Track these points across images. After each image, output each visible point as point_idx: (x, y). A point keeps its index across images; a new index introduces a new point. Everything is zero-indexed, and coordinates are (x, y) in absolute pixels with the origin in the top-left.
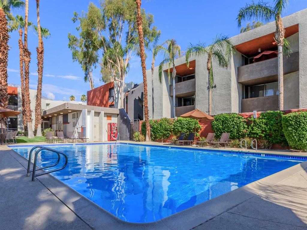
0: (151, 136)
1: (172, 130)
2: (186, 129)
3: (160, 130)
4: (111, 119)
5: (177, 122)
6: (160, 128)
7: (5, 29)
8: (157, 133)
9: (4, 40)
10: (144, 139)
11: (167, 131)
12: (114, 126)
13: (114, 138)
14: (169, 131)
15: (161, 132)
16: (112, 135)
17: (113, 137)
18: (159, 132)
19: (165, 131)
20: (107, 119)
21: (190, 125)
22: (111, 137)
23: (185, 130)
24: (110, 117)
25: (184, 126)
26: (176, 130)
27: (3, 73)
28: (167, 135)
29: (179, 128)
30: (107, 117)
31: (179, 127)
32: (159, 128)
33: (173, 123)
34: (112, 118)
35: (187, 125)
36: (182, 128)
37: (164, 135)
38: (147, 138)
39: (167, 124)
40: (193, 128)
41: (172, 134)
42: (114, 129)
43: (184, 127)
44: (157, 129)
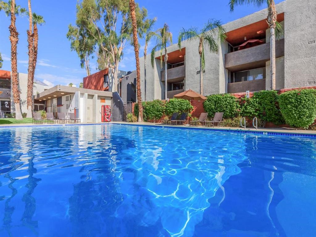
0: (144, 116)
1: (164, 110)
2: (178, 109)
3: (152, 111)
4: (105, 102)
5: (169, 103)
6: (153, 109)
8: (149, 114)
10: (137, 119)
11: (159, 111)
12: (107, 108)
13: (107, 119)
14: (161, 112)
15: (153, 113)
16: (106, 117)
17: (106, 118)
18: (151, 113)
19: (158, 112)
20: (101, 102)
21: (182, 106)
22: (104, 118)
23: (177, 111)
24: (104, 99)
25: (176, 106)
26: (168, 111)
28: (159, 116)
30: (101, 100)
31: (171, 108)
32: (151, 109)
33: (165, 105)
34: (106, 100)
35: (179, 106)
36: (174, 109)
37: (156, 116)
38: (140, 118)
39: (159, 105)
40: (185, 109)
41: (164, 114)
42: (107, 111)
44: (149, 110)
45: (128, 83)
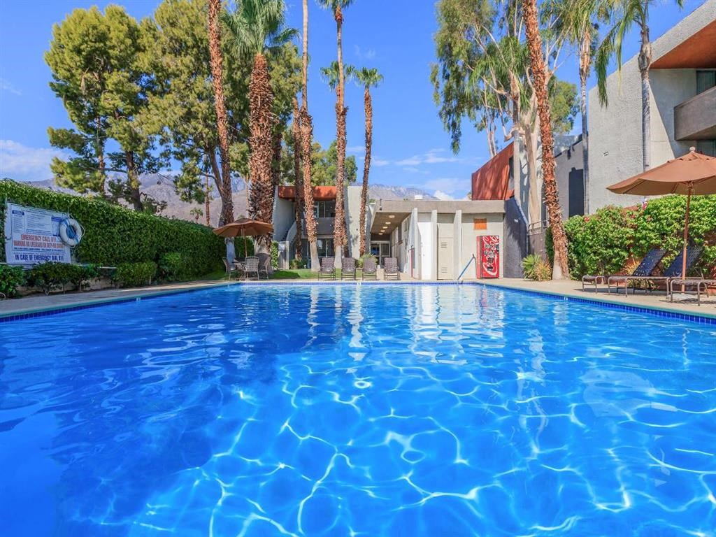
0: (571, 264)
1: (628, 242)
2: (676, 236)
3: (591, 247)
4: (485, 228)
5: (644, 214)
6: (592, 240)
7: (264, 87)
8: (584, 255)
9: (263, 105)
10: (549, 273)
11: (611, 247)
12: (488, 242)
13: (489, 272)
14: (617, 246)
15: (595, 253)
16: (486, 266)
17: (486, 270)
18: (589, 251)
19: (607, 247)
20: (475, 228)
21: (691, 220)
22: (482, 270)
23: (673, 241)
24: (484, 221)
25: (669, 225)
26: (643, 242)
27: (262, 161)
28: (614, 260)
29: (652, 235)
30: (475, 223)
31: (653, 231)
32: (588, 239)
33: (631, 221)
34: (488, 223)
35: (679, 220)
36: (663, 235)
37: (607, 260)
38: (557, 270)
39: (612, 225)
40: (706, 232)
41: (629, 256)
42: (489, 249)
43: (668, 229)
44: (584, 243)
45: (573, 169)
